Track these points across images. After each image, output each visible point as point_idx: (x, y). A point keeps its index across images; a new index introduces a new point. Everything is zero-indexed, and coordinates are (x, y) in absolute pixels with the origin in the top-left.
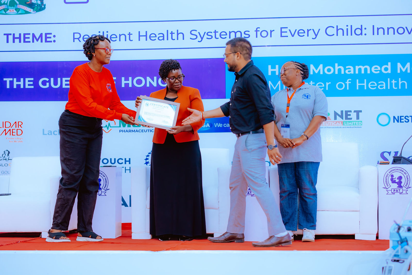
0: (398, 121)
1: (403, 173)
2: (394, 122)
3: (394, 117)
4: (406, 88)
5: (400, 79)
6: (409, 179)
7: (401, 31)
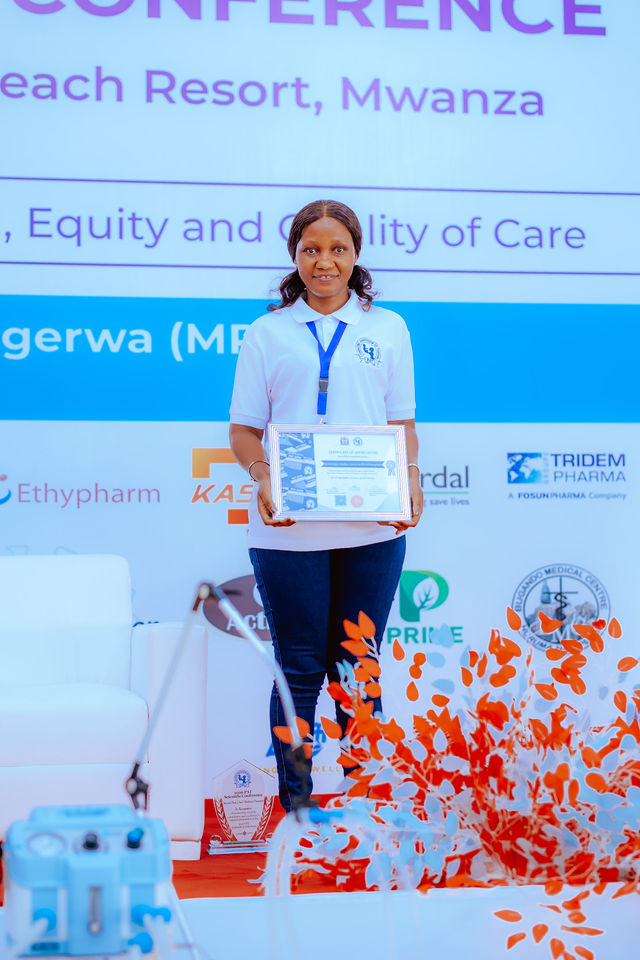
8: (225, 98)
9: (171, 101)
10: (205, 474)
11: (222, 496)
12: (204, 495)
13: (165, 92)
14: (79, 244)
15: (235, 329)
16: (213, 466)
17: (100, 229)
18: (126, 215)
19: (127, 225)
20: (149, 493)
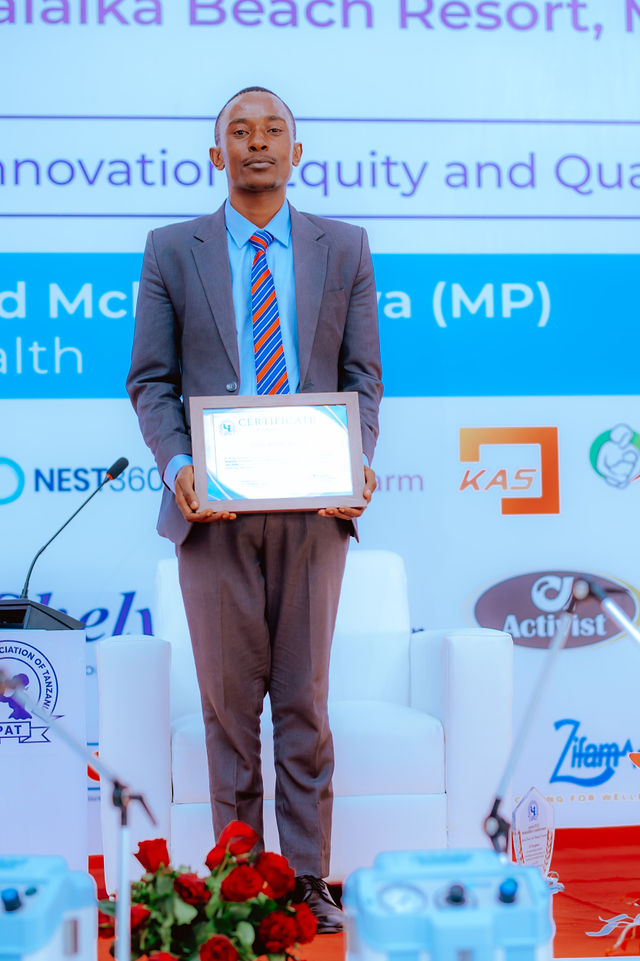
0: (50, 487)
1: (32, 663)
2: (37, 489)
3: (38, 474)
4: (80, 370)
5: (57, 340)
6: (54, 684)
7: (62, 172)
8: (490, 22)
9: (428, 26)
10: (475, 457)
11: (494, 482)
12: (473, 482)
13: (422, 16)
14: (326, 193)
15: (507, 289)
16: (484, 449)
17: (350, 176)
18: (380, 159)
19: (381, 171)
20: (411, 479)
